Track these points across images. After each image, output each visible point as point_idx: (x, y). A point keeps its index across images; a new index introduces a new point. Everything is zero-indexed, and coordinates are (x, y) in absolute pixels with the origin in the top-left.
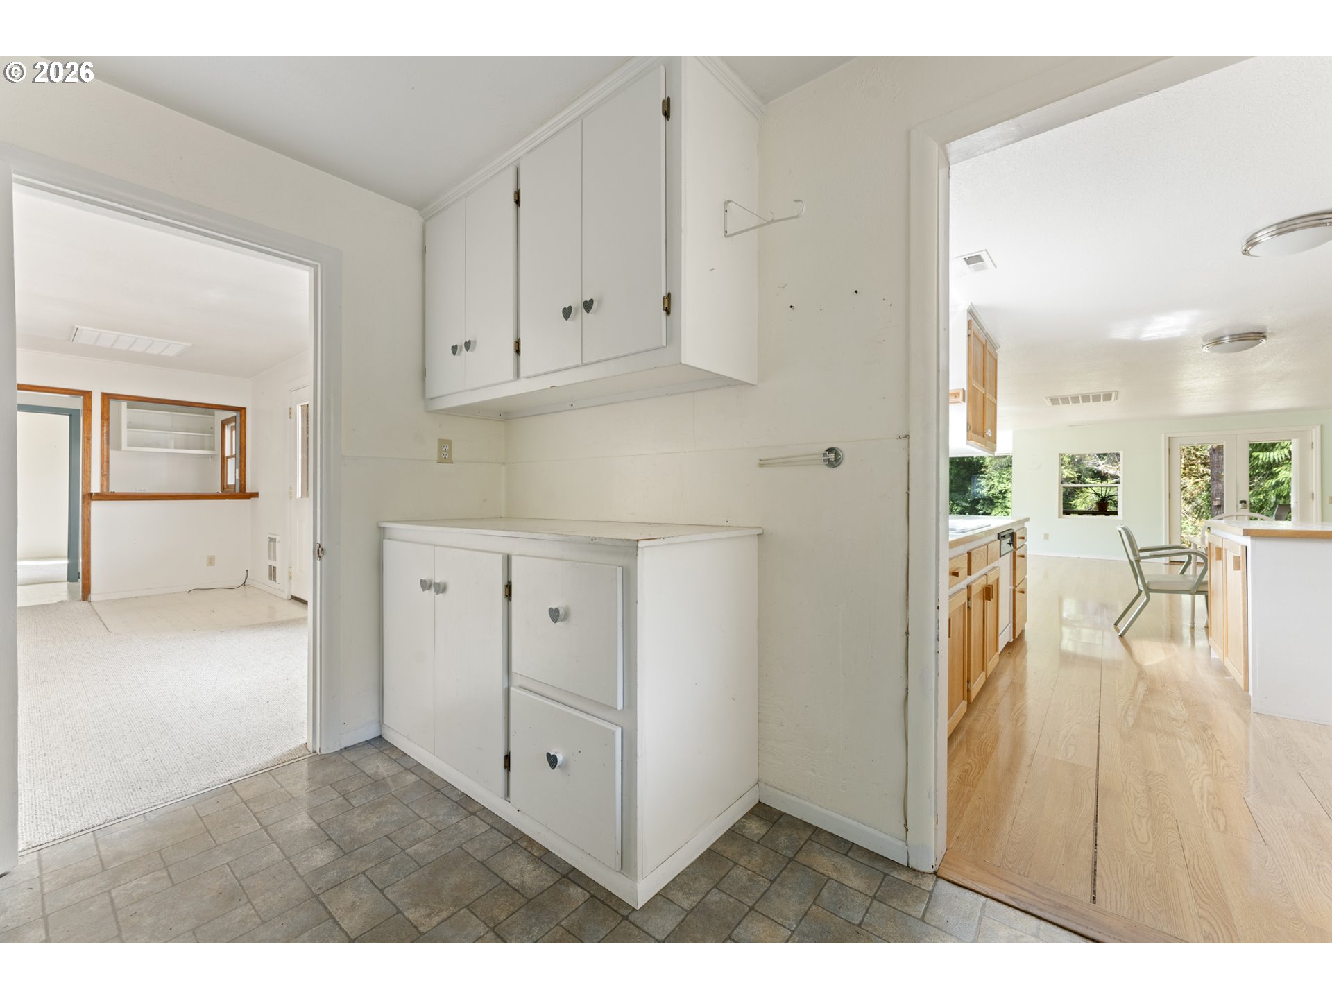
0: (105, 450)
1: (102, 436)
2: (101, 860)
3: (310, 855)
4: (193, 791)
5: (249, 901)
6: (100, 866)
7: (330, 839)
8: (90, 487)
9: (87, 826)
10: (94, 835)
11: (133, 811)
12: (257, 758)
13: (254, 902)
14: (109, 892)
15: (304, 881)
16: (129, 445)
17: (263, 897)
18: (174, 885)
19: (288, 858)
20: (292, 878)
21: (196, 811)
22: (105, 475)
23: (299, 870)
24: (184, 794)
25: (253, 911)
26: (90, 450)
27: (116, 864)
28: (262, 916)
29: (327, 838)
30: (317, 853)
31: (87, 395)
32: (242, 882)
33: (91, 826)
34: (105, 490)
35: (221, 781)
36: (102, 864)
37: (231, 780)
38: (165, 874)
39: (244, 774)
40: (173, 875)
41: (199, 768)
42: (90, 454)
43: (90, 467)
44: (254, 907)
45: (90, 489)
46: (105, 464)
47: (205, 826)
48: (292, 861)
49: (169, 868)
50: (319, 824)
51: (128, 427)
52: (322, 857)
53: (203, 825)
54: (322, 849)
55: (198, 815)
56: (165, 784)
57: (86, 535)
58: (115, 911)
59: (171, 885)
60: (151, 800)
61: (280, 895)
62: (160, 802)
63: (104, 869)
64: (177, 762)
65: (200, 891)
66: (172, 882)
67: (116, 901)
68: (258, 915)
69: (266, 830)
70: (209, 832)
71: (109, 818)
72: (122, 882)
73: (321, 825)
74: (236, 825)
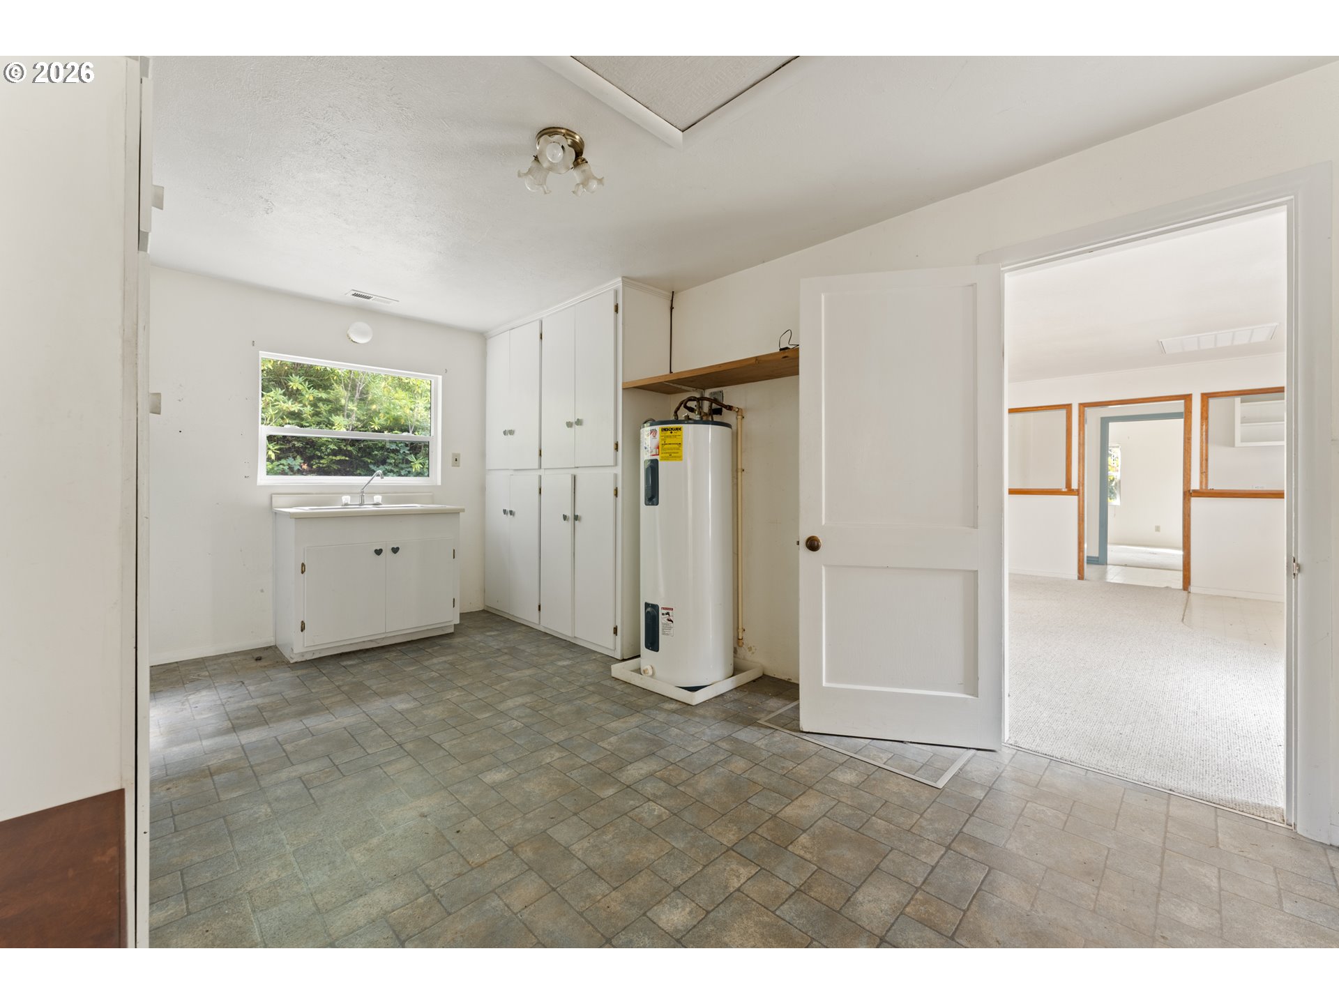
0: (1204, 448)
1: (1202, 435)
2: (1040, 780)
3: (1183, 905)
4: (1134, 778)
5: (1098, 888)
6: (1036, 783)
7: (1219, 912)
8: (1190, 484)
9: (1050, 753)
10: (1050, 762)
11: (1082, 763)
12: (1214, 788)
13: (1101, 892)
14: (1028, 801)
15: (1156, 918)
16: (1242, 441)
17: (1111, 895)
18: (1063, 830)
19: (1160, 888)
20: (1148, 907)
21: (1124, 794)
22: (1204, 472)
23: (1160, 906)
24: (1125, 775)
25: (1094, 897)
26: (1190, 449)
27: (1044, 789)
28: (1097, 906)
29: (1217, 907)
30: (1192, 910)
31: (1187, 398)
32: (1106, 870)
33: (1052, 755)
34: (1204, 487)
35: (1163, 786)
36: (1039, 783)
37: (1173, 791)
38: (1064, 818)
39: (1189, 794)
40: (1068, 824)
41: (1154, 764)
42: (1190, 453)
43: (1190, 465)
44: (1098, 895)
45: (1190, 486)
46: (1204, 462)
47: (1119, 810)
48: (1162, 893)
49: (1070, 817)
50: (1221, 889)
51: (1242, 423)
52: (1193, 917)
53: (1118, 808)
54: (1201, 911)
55: (1123, 798)
56: (1118, 758)
57: (1186, 529)
58: (1021, 815)
59: (1061, 828)
60: (1099, 764)
61: (1125, 908)
62: (1103, 769)
63: (1036, 787)
64: (1141, 748)
65: (1074, 849)
66: (1064, 828)
67: (1026, 810)
68: (1095, 902)
69: (1163, 853)
70: (1118, 817)
71: (1065, 757)
72: (1039, 802)
73: (1222, 892)
74: (1143, 828)
